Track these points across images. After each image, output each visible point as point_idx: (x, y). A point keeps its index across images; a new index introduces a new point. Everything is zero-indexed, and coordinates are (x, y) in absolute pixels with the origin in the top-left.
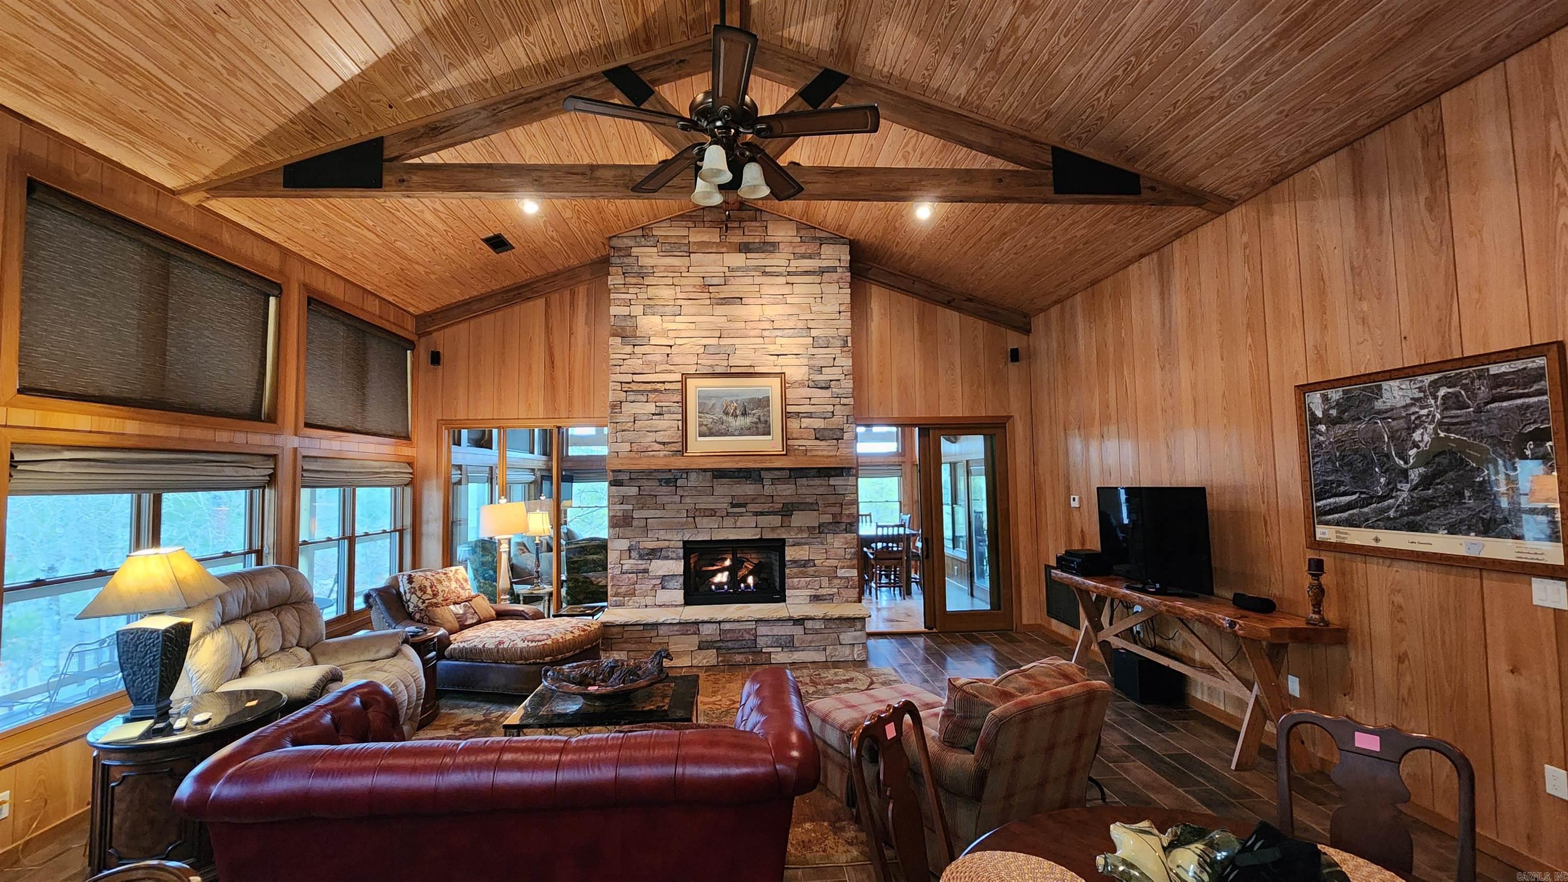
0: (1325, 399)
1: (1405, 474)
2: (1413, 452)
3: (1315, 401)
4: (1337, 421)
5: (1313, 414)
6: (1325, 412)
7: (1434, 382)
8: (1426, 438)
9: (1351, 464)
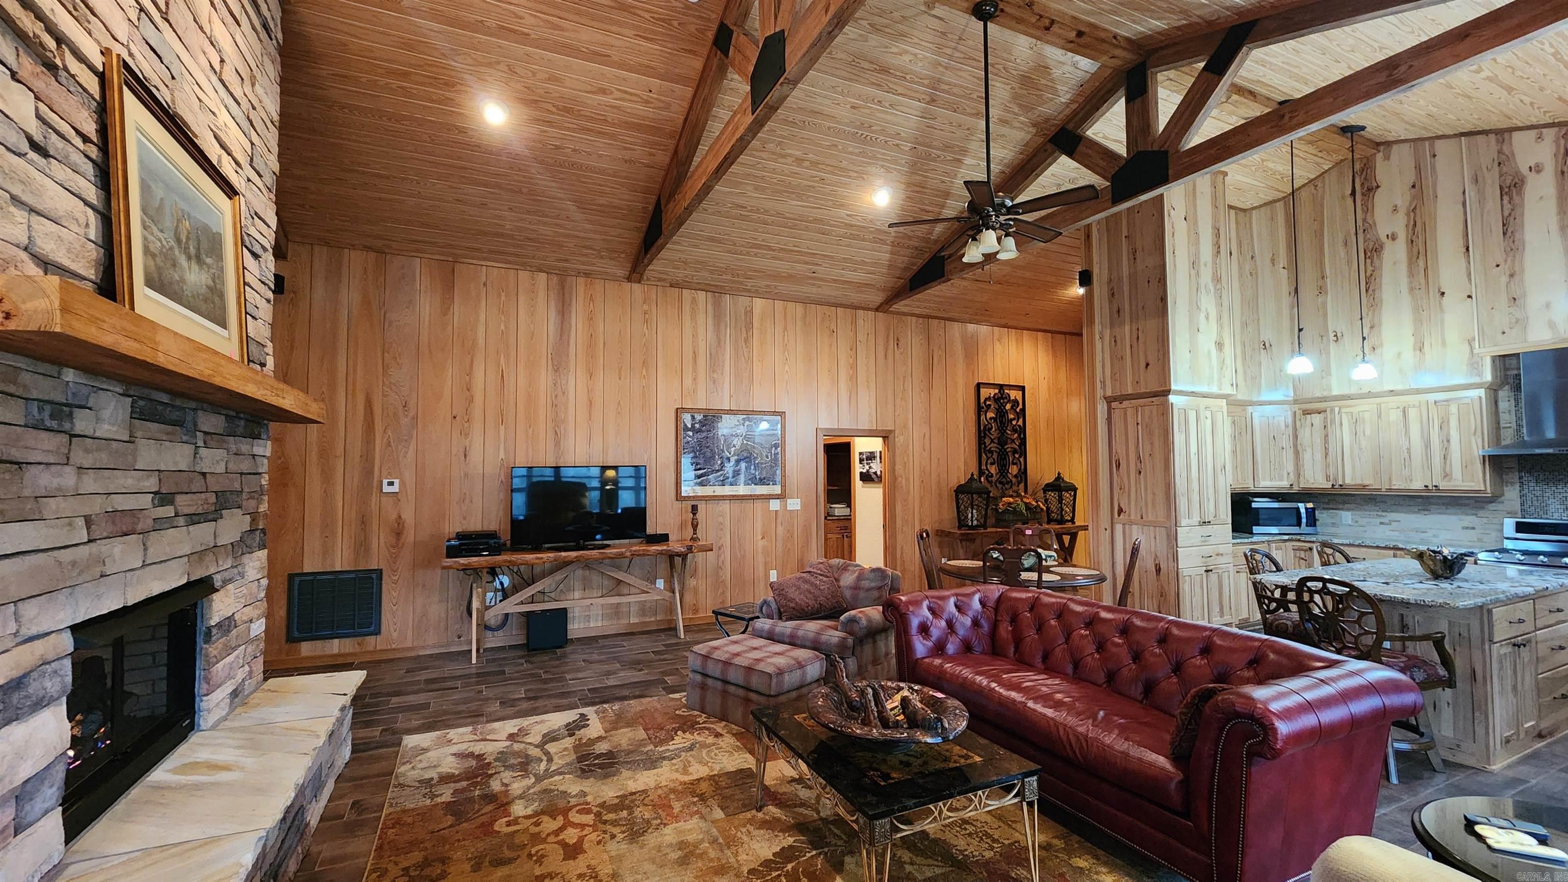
0: (693, 418)
1: (729, 459)
2: (733, 449)
3: (687, 419)
4: (699, 431)
5: (685, 425)
6: (693, 425)
7: (744, 419)
8: (739, 444)
9: (704, 454)
